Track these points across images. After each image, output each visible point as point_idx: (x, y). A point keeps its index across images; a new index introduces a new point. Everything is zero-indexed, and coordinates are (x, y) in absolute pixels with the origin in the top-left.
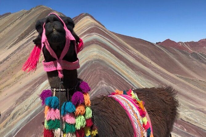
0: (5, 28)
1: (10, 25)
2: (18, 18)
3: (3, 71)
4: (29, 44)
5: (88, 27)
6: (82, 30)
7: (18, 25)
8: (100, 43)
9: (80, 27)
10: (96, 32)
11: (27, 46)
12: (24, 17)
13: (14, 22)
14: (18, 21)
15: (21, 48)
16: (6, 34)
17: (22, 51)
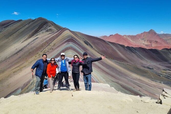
0: (19, 29)
1: (22, 28)
2: (27, 24)
3: (20, 57)
4: (34, 42)
5: (68, 38)
6: (65, 39)
7: (27, 28)
8: (73, 48)
9: (64, 37)
10: (72, 41)
11: (33, 43)
12: (31, 24)
13: (24, 26)
14: (27, 26)
15: (30, 44)
16: (20, 33)
17: (31, 46)
